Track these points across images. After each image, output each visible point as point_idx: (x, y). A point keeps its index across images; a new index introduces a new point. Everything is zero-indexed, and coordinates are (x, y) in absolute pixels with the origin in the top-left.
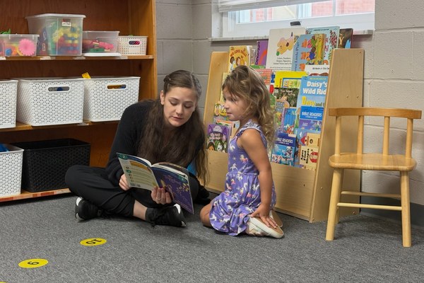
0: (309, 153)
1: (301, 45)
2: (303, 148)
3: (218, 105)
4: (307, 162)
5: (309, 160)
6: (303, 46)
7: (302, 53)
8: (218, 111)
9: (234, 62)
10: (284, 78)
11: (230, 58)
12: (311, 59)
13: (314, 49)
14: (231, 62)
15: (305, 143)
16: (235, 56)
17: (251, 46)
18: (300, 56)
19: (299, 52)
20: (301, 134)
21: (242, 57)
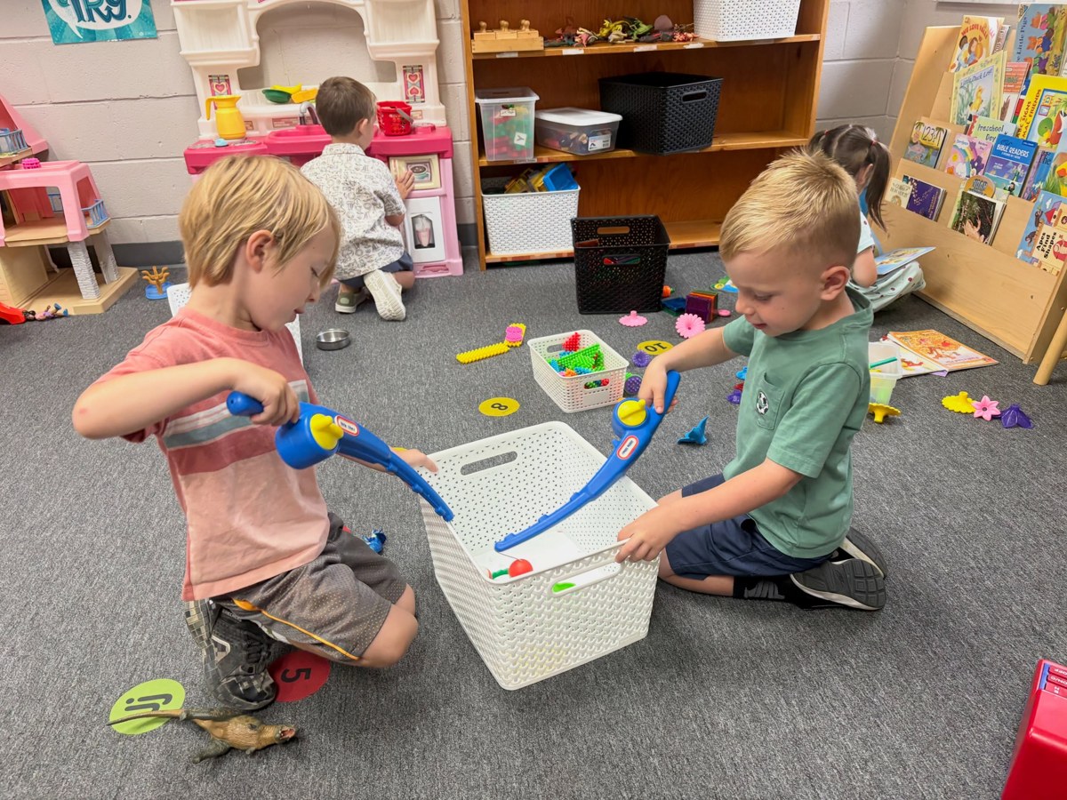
0: (1055, 241)
1: (1029, 23)
2: (1047, 229)
3: (920, 124)
4: (1046, 256)
5: (1051, 254)
6: (1032, 25)
7: (1030, 38)
8: (917, 136)
9: (966, 47)
10: (1045, 90)
11: (961, 37)
12: (1044, 51)
13: (1051, 32)
14: (961, 46)
15: (1053, 221)
16: (970, 36)
17: (1002, 19)
18: (1026, 42)
19: (1026, 35)
20: (1048, 204)
21: (980, 38)
